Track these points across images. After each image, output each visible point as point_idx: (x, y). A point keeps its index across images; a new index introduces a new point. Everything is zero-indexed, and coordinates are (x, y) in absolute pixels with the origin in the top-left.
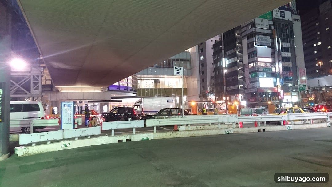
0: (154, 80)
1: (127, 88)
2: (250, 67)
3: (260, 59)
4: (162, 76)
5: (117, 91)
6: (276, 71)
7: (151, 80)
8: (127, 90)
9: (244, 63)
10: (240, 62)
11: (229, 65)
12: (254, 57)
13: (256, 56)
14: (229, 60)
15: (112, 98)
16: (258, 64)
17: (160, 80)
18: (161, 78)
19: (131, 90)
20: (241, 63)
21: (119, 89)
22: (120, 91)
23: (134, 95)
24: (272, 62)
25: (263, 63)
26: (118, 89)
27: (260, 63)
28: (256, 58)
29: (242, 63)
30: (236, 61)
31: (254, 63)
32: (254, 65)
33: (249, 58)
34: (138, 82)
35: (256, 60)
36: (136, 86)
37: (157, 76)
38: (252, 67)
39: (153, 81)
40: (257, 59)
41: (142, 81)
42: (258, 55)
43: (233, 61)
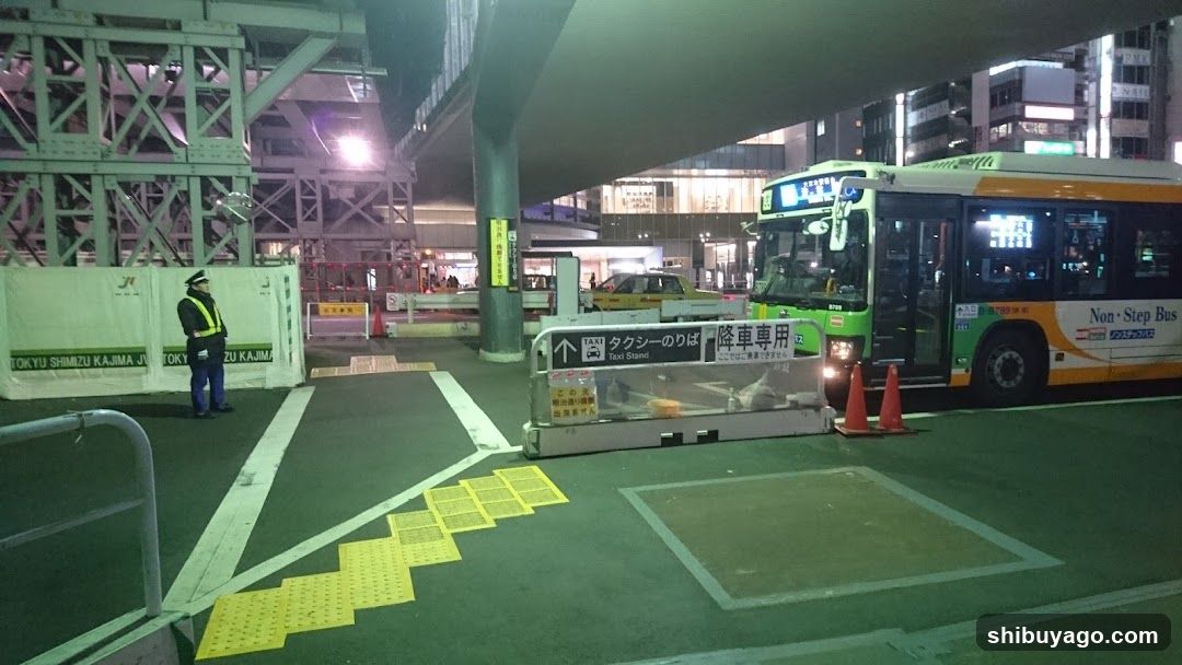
0: (655, 183)
1: (575, 213)
2: (994, 137)
3: (1032, 111)
4: (681, 172)
5: (546, 222)
6: (1085, 154)
7: (646, 184)
8: (576, 220)
9: (974, 124)
10: (959, 119)
11: (916, 128)
12: (1010, 101)
13: (1020, 100)
14: (920, 111)
15: (536, 243)
16: (1024, 127)
17: (675, 185)
18: (678, 176)
19: (584, 220)
20: (961, 122)
21: (552, 218)
22: (553, 222)
23: (593, 236)
24: (1076, 120)
25: (1041, 124)
26: (549, 218)
27: (1032, 124)
28: (1018, 105)
29: (965, 124)
30: (946, 117)
31: (1010, 125)
32: (1010, 132)
33: (993, 104)
34: (604, 194)
35: (1017, 113)
36: (598, 207)
37: (666, 172)
38: (1002, 139)
39: (652, 189)
40: (1023, 109)
41: (618, 189)
42: (1026, 97)
43: (936, 115)
